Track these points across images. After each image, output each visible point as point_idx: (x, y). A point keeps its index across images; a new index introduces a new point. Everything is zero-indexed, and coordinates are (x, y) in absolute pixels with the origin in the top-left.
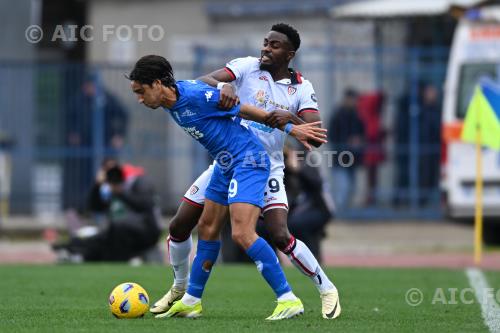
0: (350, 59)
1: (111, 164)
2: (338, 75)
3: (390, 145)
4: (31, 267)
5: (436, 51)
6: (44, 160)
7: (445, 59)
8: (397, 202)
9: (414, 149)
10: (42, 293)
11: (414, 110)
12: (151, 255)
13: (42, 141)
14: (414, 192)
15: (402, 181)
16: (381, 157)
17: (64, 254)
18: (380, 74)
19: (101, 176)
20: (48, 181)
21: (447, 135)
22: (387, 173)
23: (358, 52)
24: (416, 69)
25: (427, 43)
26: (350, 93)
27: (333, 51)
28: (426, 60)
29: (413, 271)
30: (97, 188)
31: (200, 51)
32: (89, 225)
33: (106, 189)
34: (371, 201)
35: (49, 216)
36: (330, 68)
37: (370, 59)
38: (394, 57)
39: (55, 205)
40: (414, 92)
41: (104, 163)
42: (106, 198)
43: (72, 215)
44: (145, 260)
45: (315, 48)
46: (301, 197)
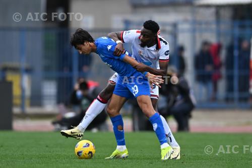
0: (203, 26)
1: (82, 80)
2: (197, 35)
3: (223, 71)
4: (42, 133)
5: (247, 22)
6: (48, 78)
8: (228, 100)
9: (236, 72)
10: (47, 146)
11: (236, 53)
12: (102, 127)
13: (47, 69)
14: (236, 95)
15: (230, 89)
16: (219, 77)
17: (58, 126)
18: (219, 34)
19: (77, 86)
20: (50, 89)
22: (222, 85)
23: (207, 23)
24: (237, 31)
25: (242, 18)
26: (205, 43)
27: (194, 22)
28: (242, 27)
29: (235, 135)
30: (75, 92)
31: (127, 23)
32: (71, 111)
33: (79, 93)
34: (214, 99)
35: (50, 107)
36: (193, 31)
37: (214, 26)
38: (226, 25)
39: (53, 102)
40: (236, 43)
41: (78, 80)
42: (79, 98)
43: (62, 106)
44: (99, 129)
45: (186, 21)
46: (179, 97)
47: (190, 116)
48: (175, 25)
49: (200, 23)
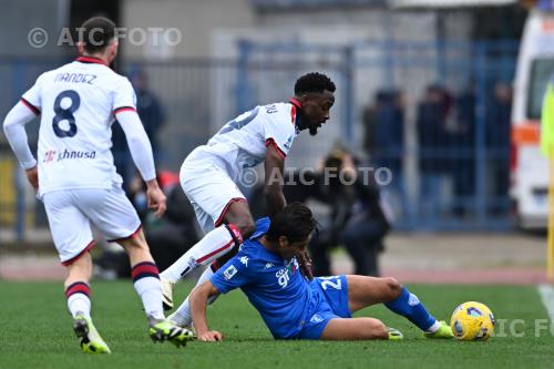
0: (410, 53)
5: (504, 45)
7: (515, 54)
9: (480, 152)
11: (480, 110)
17: (96, 270)
18: (443, 69)
19: (136, 184)
21: (517, 137)
24: (482, 64)
25: (494, 36)
27: (390, 45)
28: (493, 55)
31: (244, 46)
33: (141, 198)
37: (432, 54)
38: (458, 52)
42: (141, 208)
45: (371, 42)
46: (356, 207)
47: (381, 248)
48: (348, 51)
49: (402, 47)
